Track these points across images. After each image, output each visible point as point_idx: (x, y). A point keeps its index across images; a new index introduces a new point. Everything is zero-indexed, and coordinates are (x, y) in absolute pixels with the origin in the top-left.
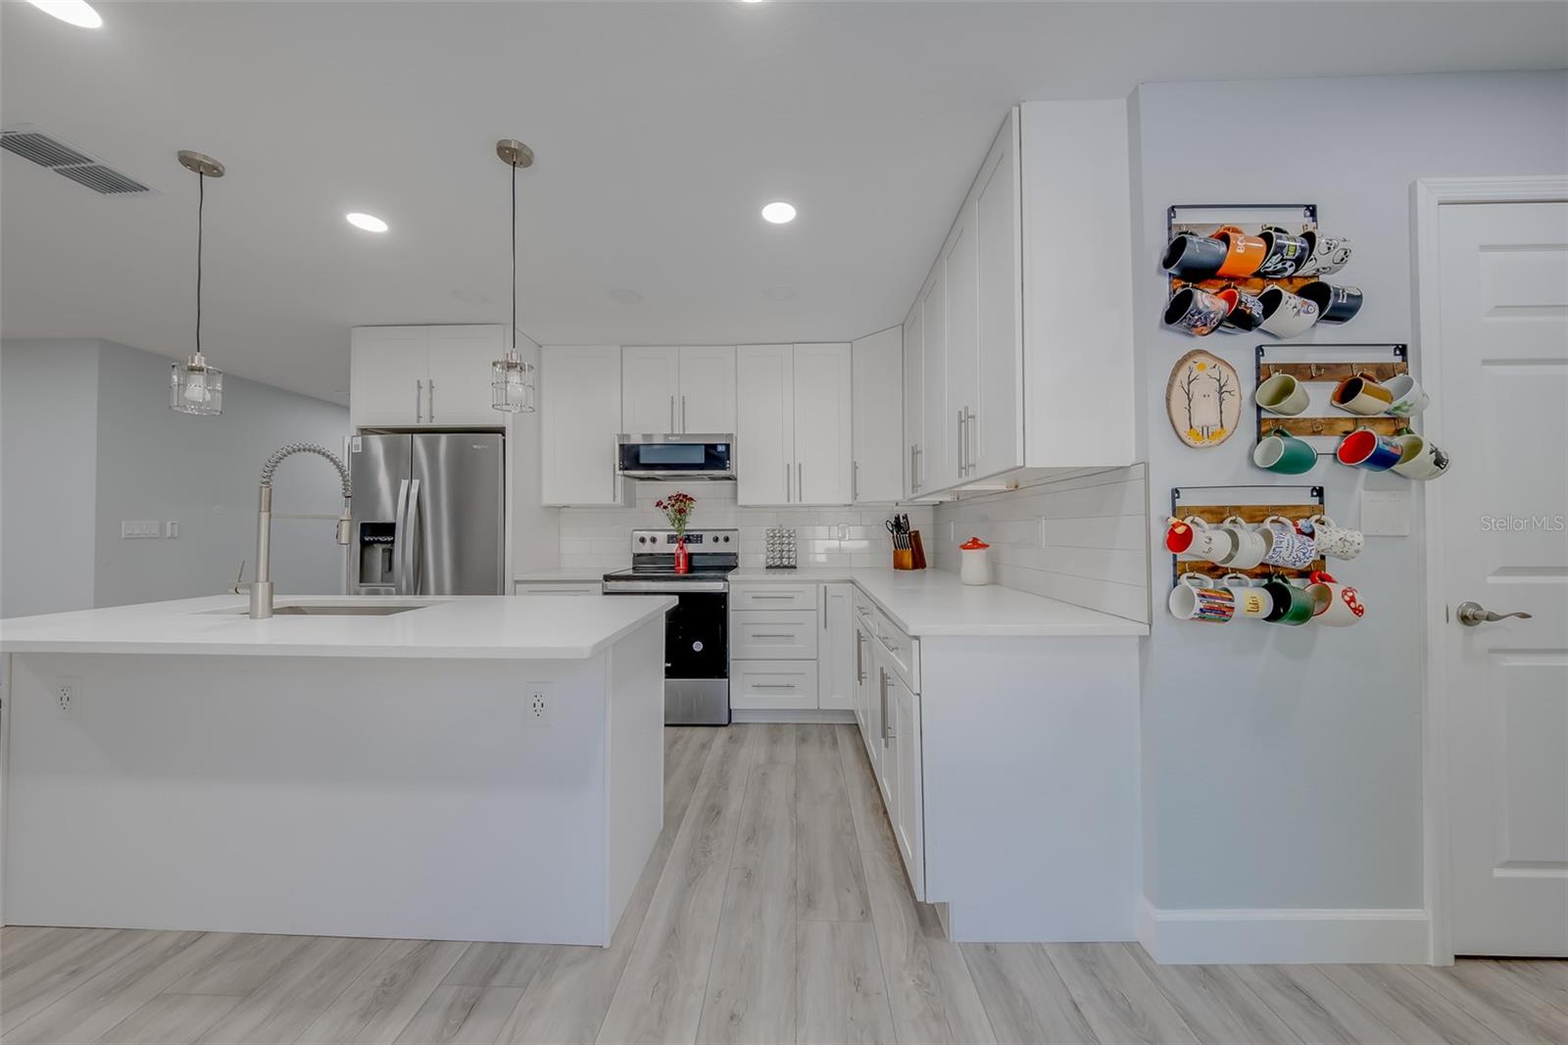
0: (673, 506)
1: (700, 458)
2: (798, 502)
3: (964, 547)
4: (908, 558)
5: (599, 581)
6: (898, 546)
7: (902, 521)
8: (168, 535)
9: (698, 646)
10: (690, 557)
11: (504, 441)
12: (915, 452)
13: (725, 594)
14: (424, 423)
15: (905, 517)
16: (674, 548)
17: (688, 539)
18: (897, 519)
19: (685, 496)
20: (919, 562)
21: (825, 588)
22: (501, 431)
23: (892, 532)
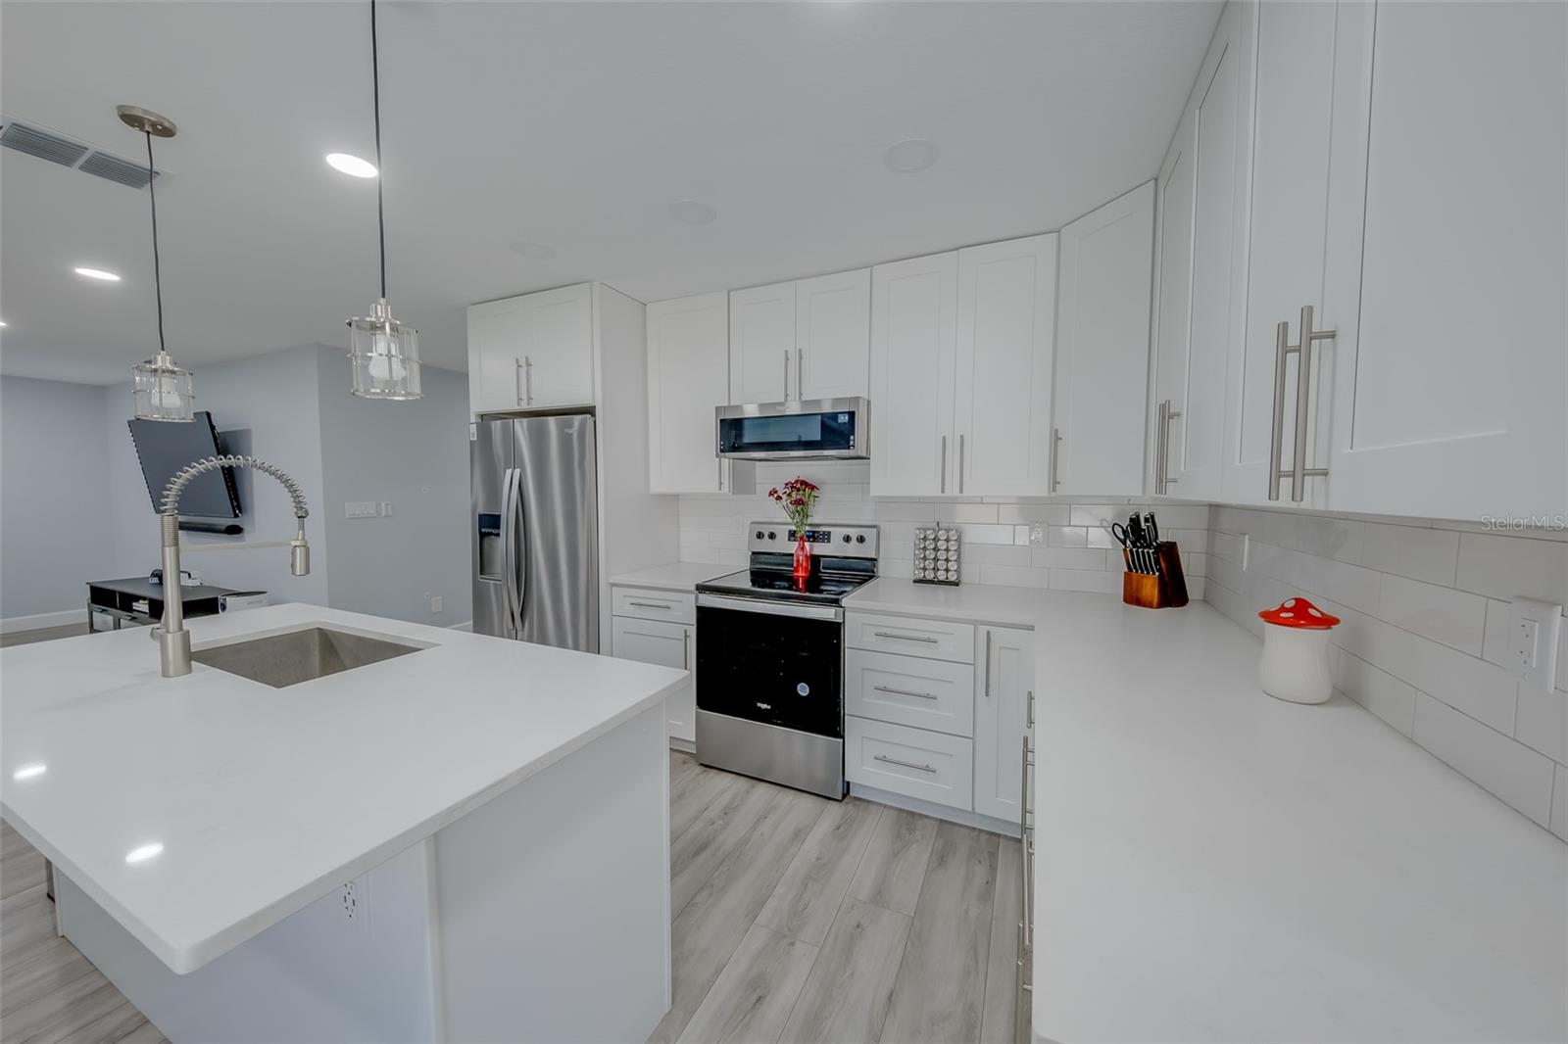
0: (789, 495)
1: (816, 435)
2: (956, 493)
3: (1271, 617)
4: (1150, 586)
5: (692, 592)
6: (1134, 565)
7: (1143, 525)
8: (384, 514)
9: (803, 690)
10: (815, 560)
11: (595, 422)
12: (1166, 415)
13: (839, 624)
14: (525, 407)
15: (1151, 519)
16: (792, 547)
17: (814, 537)
18: (1135, 522)
19: (803, 483)
20: (1173, 593)
21: (988, 632)
22: (590, 411)
23: (1124, 543)
